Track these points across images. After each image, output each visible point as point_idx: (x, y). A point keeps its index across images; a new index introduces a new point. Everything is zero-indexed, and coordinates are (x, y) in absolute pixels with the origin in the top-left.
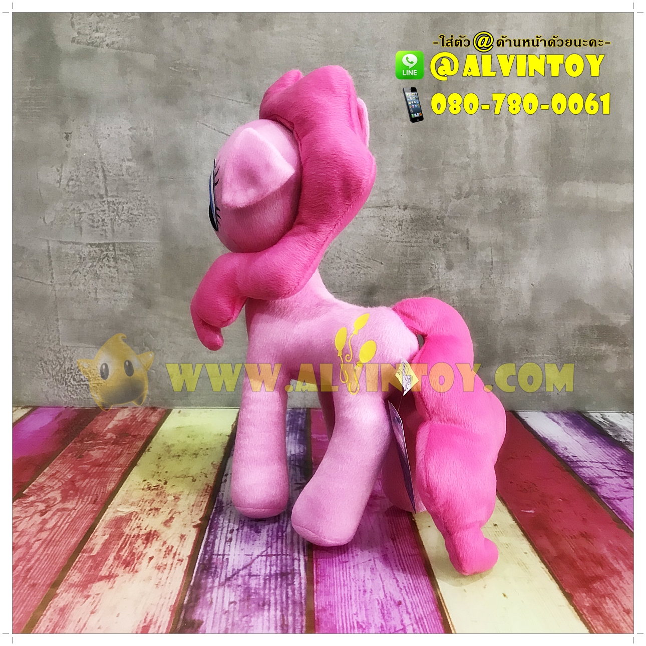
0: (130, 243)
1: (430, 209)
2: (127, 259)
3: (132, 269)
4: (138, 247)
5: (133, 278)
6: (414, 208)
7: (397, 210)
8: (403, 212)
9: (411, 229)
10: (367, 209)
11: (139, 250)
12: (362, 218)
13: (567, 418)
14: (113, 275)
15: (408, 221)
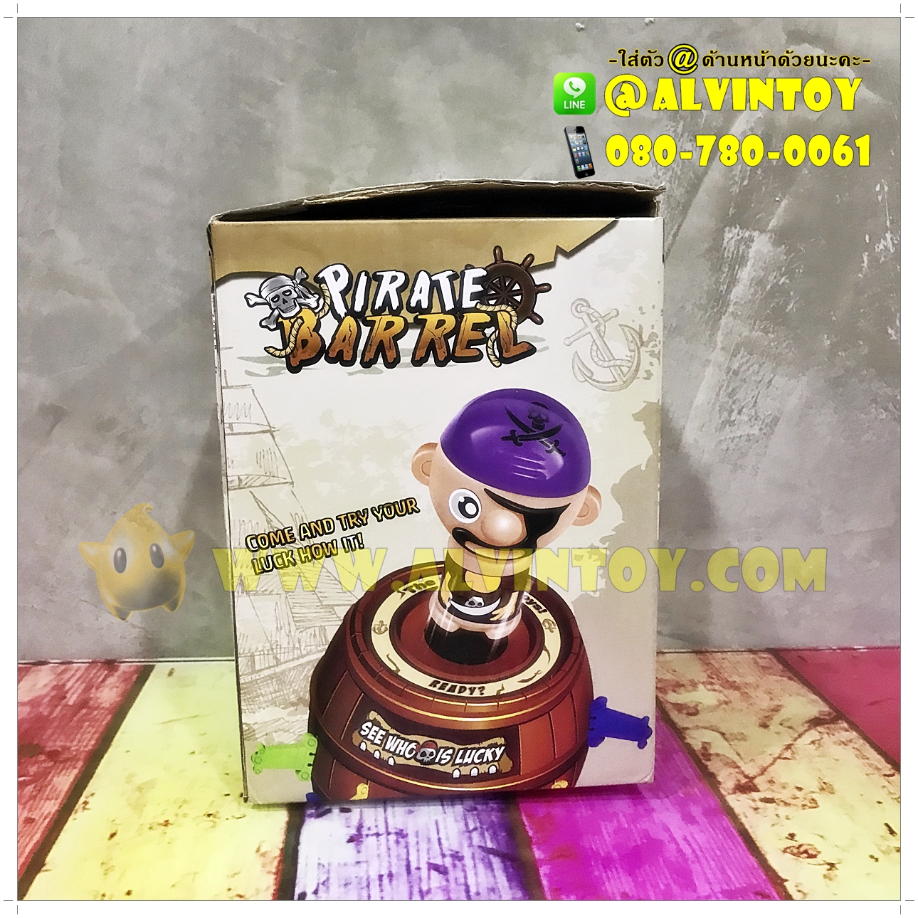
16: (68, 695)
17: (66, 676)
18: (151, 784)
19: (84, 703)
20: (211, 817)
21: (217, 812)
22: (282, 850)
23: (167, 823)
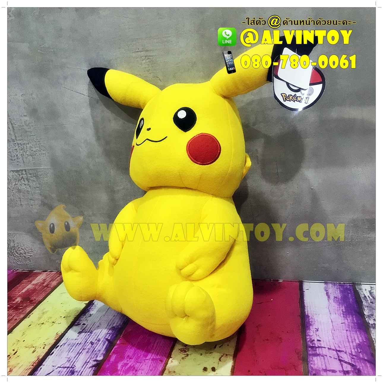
0: (34, 169)
2: (34, 179)
3: (38, 186)
4: (39, 172)
5: (39, 191)
11: (40, 173)
14: (28, 189)
16: (45, 283)
17: (49, 276)
18: (47, 312)
19: (47, 286)
20: (53, 323)
21: (55, 322)
22: (62, 334)
23: (43, 323)
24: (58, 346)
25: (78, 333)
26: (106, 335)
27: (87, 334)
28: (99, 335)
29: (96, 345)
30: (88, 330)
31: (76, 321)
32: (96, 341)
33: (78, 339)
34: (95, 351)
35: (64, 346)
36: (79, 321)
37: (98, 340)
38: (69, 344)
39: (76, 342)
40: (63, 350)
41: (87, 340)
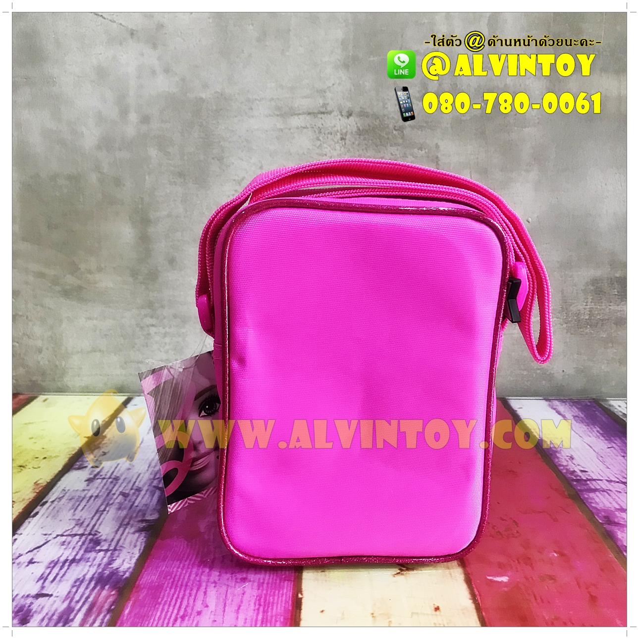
1: (385, 116)
6: (363, 114)
7: (337, 118)
8: (346, 120)
9: (358, 145)
10: (296, 117)
12: (290, 129)
13: (577, 408)
15: (354, 133)
24: (46, 502)
25: (86, 481)
26: (152, 482)
27: (107, 481)
28: (135, 482)
29: (135, 497)
30: (106, 475)
31: (75, 463)
32: (133, 491)
33: (89, 490)
34: (137, 506)
35: (58, 502)
36: (81, 463)
37: (136, 489)
38: (70, 498)
39: (87, 494)
40: (60, 508)
41: (111, 491)
